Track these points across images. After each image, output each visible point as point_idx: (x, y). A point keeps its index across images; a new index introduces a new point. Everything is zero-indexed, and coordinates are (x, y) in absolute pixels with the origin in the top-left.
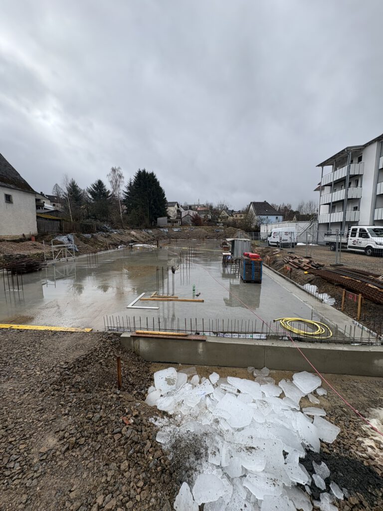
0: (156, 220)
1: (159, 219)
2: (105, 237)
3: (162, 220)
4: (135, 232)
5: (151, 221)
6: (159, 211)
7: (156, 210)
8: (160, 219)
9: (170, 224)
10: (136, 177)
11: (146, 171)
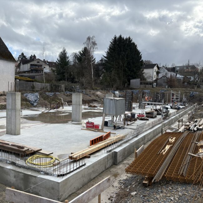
0: (129, 82)
1: (131, 81)
2: (67, 96)
3: (135, 82)
4: (101, 92)
5: (124, 83)
6: (132, 73)
7: (129, 72)
8: (133, 81)
9: (142, 86)
10: (112, 43)
11: (122, 36)
